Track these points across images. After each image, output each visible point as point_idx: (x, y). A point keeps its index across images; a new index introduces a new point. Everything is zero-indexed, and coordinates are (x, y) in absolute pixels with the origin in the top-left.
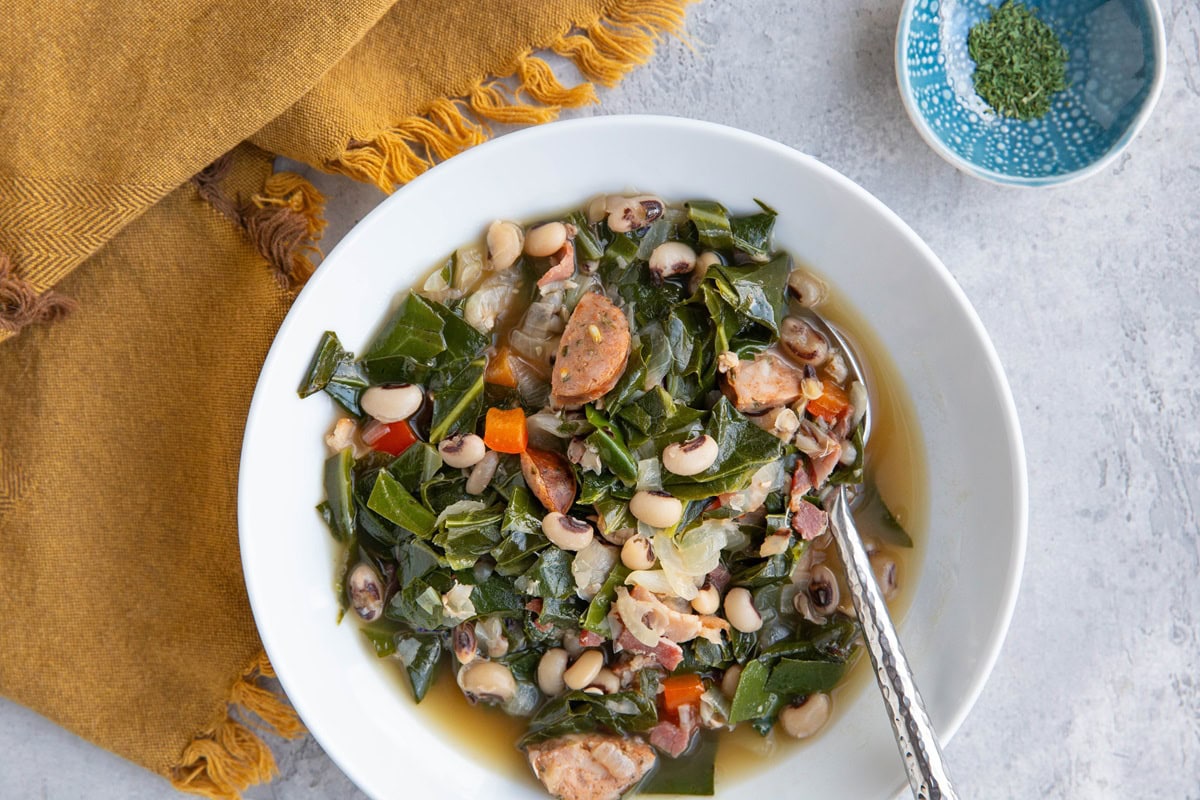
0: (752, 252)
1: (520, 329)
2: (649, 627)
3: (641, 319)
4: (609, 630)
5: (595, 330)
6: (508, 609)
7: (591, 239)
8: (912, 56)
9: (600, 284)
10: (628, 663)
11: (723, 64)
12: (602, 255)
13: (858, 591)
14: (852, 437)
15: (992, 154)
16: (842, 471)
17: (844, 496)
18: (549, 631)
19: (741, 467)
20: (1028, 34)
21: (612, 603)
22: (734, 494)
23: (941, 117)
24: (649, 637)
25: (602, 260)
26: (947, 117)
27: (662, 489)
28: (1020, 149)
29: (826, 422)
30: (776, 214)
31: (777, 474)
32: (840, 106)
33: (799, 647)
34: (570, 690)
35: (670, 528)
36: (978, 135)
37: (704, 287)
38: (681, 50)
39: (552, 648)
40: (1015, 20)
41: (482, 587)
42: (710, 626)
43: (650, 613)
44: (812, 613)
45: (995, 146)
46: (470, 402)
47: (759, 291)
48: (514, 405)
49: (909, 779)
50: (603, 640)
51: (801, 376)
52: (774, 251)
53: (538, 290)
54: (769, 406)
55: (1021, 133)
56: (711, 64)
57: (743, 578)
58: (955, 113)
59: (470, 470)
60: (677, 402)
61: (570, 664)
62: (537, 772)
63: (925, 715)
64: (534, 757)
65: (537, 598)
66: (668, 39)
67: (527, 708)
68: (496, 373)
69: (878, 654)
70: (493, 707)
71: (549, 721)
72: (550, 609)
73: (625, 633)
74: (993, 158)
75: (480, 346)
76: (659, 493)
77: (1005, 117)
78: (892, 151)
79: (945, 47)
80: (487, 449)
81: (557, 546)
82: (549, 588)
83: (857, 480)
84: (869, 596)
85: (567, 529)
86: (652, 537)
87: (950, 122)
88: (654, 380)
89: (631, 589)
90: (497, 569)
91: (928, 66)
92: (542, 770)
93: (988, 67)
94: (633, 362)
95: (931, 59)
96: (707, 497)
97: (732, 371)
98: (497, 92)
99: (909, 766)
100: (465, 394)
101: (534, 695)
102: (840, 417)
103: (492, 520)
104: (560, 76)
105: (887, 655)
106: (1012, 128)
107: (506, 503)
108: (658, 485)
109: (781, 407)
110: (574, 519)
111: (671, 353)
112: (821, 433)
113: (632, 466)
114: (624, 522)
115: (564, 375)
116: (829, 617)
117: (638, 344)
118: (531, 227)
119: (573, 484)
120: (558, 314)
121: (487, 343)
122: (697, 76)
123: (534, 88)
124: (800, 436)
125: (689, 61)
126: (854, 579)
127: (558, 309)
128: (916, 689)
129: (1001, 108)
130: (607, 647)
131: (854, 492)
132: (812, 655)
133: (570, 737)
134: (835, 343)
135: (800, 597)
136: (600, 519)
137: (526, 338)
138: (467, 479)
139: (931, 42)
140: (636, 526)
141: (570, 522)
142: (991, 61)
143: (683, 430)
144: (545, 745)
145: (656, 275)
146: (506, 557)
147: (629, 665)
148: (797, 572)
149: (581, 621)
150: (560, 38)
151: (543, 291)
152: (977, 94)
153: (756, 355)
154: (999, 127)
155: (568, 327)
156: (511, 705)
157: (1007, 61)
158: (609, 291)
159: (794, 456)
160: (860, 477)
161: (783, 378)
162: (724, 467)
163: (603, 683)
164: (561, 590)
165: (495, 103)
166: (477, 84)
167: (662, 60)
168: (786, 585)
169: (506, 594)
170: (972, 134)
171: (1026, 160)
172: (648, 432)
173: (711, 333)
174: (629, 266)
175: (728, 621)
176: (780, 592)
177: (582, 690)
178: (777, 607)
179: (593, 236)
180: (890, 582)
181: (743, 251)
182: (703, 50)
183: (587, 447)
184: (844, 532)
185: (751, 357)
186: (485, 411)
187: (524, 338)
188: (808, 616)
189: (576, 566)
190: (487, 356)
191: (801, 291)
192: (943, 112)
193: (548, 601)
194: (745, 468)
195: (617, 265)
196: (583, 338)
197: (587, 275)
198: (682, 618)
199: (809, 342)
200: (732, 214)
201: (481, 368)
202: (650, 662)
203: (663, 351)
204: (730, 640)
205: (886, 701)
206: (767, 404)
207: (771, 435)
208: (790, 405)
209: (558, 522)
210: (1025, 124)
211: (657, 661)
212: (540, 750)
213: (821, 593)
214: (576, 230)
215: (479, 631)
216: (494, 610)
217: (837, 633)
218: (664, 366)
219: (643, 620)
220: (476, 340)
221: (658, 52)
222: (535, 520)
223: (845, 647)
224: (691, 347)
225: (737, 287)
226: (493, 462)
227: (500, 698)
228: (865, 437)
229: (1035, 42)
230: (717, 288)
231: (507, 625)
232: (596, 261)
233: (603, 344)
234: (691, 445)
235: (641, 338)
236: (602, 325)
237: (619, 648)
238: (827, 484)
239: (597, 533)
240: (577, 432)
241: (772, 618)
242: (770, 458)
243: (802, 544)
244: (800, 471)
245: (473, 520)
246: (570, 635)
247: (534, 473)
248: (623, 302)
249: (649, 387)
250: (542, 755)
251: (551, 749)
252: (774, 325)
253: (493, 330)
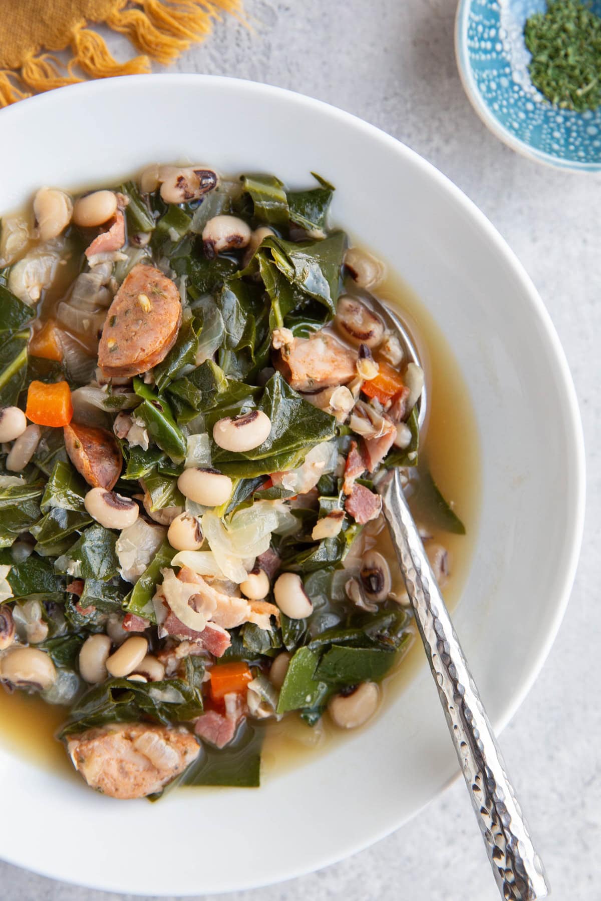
0: (309, 228)
1: (68, 301)
2: (195, 610)
3: (193, 293)
4: (154, 614)
5: (144, 300)
6: (48, 591)
7: (143, 210)
8: (471, 38)
9: (150, 255)
10: (173, 650)
11: (280, 47)
12: (154, 226)
13: (412, 577)
14: (407, 420)
15: (548, 141)
16: (397, 454)
17: (399, 479)
18: (89, 615)
19: (294, 446)
20: (583, 27)
21: (157, 585)
22: (287, 473)
23: (499, 102)
24: (196, 621)
25: (154, 232)
26: (505, 103)
27: (211, 467)
28: (576, 139)
29: (381, 403)
30: (333, 189)
31: (331, 456)
32: (396, 94)
33: (350, 634)
34: (112, 677)
35: (219, 507)
36: (534, 122)
37: (259, 257)
38: (238, 32)
39: (94, 634)
40: (571, 12)
41: (21, 568)
42: (259, 612)
43: (196, 595)
44: (364, 600)
45: (551, 134)
46: (13, 375)
47: (316, 266)
48: (59, 379)
49: (463, 769)
50: (147, 625)
51: (356, 357)
52: (331, 228)
53: (86, 261)
54: (324, 385)
55: (576, 124)
56: (269, 47)
57: (294, 562)
58: (512, 101)
59: (11, 444)
60: (229, 377)
61: (113, 650)
62: (75, 762)
63: (479, 703)
64: (73, 747)
65: (79, 579)
66: (225, 20)
67: (67, 697)
68: (41, 346)
69: (432, 641)
70: (31, 695)
71: (90, 709)
72: (91, 591)
73: (171, 618)
74: (550, 145)
75: (24, 317)
76: (208, 470)
77: (559, 108)
78: (447, 141)
79: (502, 34)
80: (29, 423)
81: (100, 524)
82: (90, 568)
83: (411, 463)
84: (423, 579)
85: (110, 505)
86: (201, 516)
87: (507, 107)
88: (206, 354)
89: (177, 570)
90: (37, 549)
91: (486, 51)
92: (81, 761)
93: (543, 58)
94: (184, 334)
95: (489, 45)
96: (258, 475)
97: (286, 348)
98: (50, 65)
99: (462, 756)
100: (7, 367)
101: (75, 683)
102: (395, 399)
103: (31, 495)
104: (115, 52)
105: (441, 641)
106: (566, 119)
107: (46, 479)
108: (207, 462)
109: (335, 386)
110: (119, 495)
111: (223, 326)
112: (376, 415)
113: (181, 441)
114: (171, 499)
115: (111, 345)
116: (380, 604)
117: (189, 316)
118: (79, 197)
119: (118, 460)
120: (107, 286)
121: (32, 315)
122: (254, 58)
123: (88, 62)
124: (354, 417)
125: (245, 43)
126: (407, 565)
127: (107, 281)
128: (471, 676)
129: (556, 99)
130: (151, 633)
131: (407, 477)
132: (364, 642)
133: (112, 726)
134: (391, 325)
135: (351, 583)
136: (146, 496)
137: (73, 310)
138: (7, 455)
139: (490, 27)
140: (183, 504)
141: (114, 498)
142: (546, 52)
143: (234, 406)
144: (85, 735)
145: (209, 246)
146: (46, 534)
147: (175, 652)
148: (349, 557)
149: (125, 604)
150: (115, 11)
151: (92, 261)
152: (533, 85)
153: (311, 334)
154: (554, 117)
155: (116, 298)
156: (50, 693)
157: (562, 53)
158: (161, 265)
159: (348, 438)
160: (415, 459)
161: (339, 358)
162: (276, 445)
163: (147, 671)
164: (104, 571)
165: (46, 76)
166: (28, 56)
167: (218, 41)
168: (338, 571)
169: (46, 575)
170: (529, 121)
171: (582, 148)
172: (198, 407)
173: (265, 309)
174: (182, 238)
175: (277, 606)
176: (331, 577)
177: (125, 678)
178: (328, 594)
179: (145, 206)
180: (442, 569)
181: (300, 226)
182: (260, 33)
183: (133, 420)
184: (398, 515)
185: (306, 336)
186: (28, 384)
187: (69, 311)
188: (360, 602)
189: (120, 545)
190: (32, 330)
191: (357, 270)
192: (500, 98)
193: (89, 583)
194: (298, 446)
195: (168, 237)
196: (131, 307)
197: (138, 248)
198: (230, 601)
199: (365, 323)
200: (288, 189)
201: (25, 340)
202: (196, 649)
203: (215, 324)
204: (279, 626)
205: (439, 688)
206: (321, 382)
207: (325, 413)
208: (347, 383)
209: (101, 498)
210: (579, 116)
211: (204, 647)
212: (79, 740)
213: (373, 579)
214: (127, 200)
215: (16, 614)
216: (33, 592)
217: (388, 621)
218: (216, 340)
219: (189, 603)
220: (20, 311)
221: (216, 32)
222: (77, 496)
223: (396, 635)
224: (244, 322)
225: (293, 260)
226: (35, 436)
227: (38, 685)
228: (420, 420)
229: (589, 35)
230: (273, 259)
231: (47, 609)
232: (147, 233)
233: (153, 313)
234: (243, 420)
235: (193, 312)
236: (152, 295)
237: (164, 633)
238: (381, 467)
239: (143, 513)
240: (124, 406)
241: (322, 605)
242: (324, 436)
243: (354, 528)
244: (354, 453)
245: (11, 495)
246: (113, 621)
247: (77, 447)
248: (174, 275)
249: (200, 362)
250: (81, 746)
251: (91, 739)
252: (330, 302)
253: (39, 300)
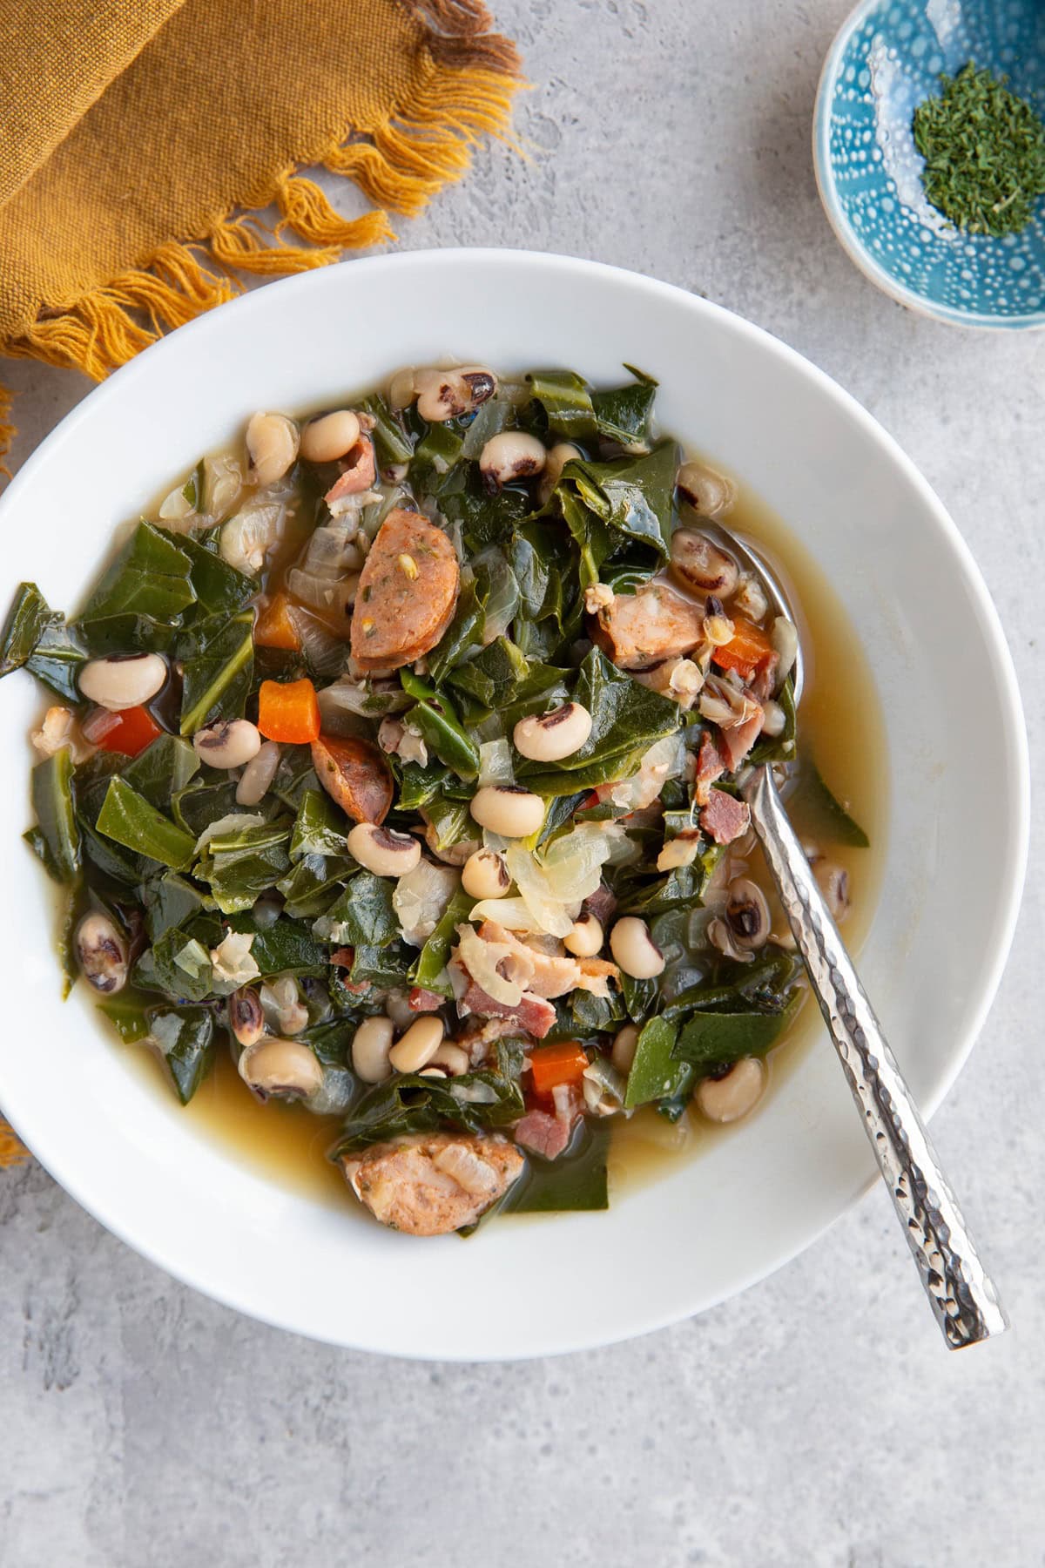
0: (625, 441)
1: (301, 567)
2: (506, 978)
3: (472, 543)
4: (450, 987)
5: (408, 562)
6: (306, 965)
7: (396, 434)
8: (836, 151)
9: (411, 496)
10: (478, 1031)
11: (569, 176)
12: (412, 455)
13: (797, 912)
14: (778, 696)
15: (954, 286)
16: (767, 744)
17: (771, 782)
18: (364, 992)
19: (625, 746)
20: (997, 113)
21: (452, 947)
22: (617, 784)
23: (882, 237)
24: (508, 993)
25: (412, 462)
26: (890, 236)
27: (514, 783)
28: (994, 278)
29: (741, 676)
30: (656, 384)
31: (676, 754)
32: (737, 229)
33: (718, 995)
34: (399, 1073)
35: (529, 837)
36: (933, 260)
37: (560, 492)
38: (508, 159)
39: (370, 1017)
40: (978, 94)
41: (267, 935)
42: (592, 973)
43: (506, 958)
44: (734, 948)
45: (958, 275)
46: (235, 674)
47: (638, 495)
48: (298, 675)
49: (882, 1169)
50: (441, 1001)
51: (703, 614)
52: (655, 438)
53: (325, 510)
54: (660, 658)
55: (993, 255)
56: (552, 177)
57: (635, 903)
58: (900, 231)
59: (241, 770)
60: (529, 658)
61: (397, 1038)
62: (358, 1191)
63: (899, 1078)
64: (353, 1170)
65: (346, 946)
66: (488, 144)
67: (339, 1103)
68: (270, 631)
69: (830, 998)
70: (291, 1104)
71: (371, 1119)
72: (365, 961)
73: (473, 990)
74: (957, 292)
75: (245, 594)
76: (511, 789)
77: (969, 233)
78: (812, 291)
79: (881, 137)
80: (264, 740)
81: (370, 872)
82: (361, 932)
83: (788, 756)
84: (813, 916)
85: (383, 845)
86: (504, 852)
87: (893, 243)
88: (496, 629)
89: (478, 926)
90: (287, 909)
91: (859, 165)
92: (365, 1189)
93: (942, 163)
94: (465, 605)
95: (863, 155)
96: (579, 790)
97: (605, 611)
98: (249, 230)
99: (880, 1152)
100: (226, 665)
101: (348, 1084)
102: (760, 668)
103: (274, 840)
104: (338, 203)
105: (842, 999)
106: (980, 248)
107: (294, 815)
108: (508, 777)
109: (676, 658)
110: (392, 831)
111: (517, 588)
112: (735, 693)
113: (471, 753)
114: (463, 832)
115: (367, 627)
116: (758, 951)
117: (470, 578)
118: (309, 419)
119: (388, 782)
120: (353, 542)
121: (254, 589)
122: (533, 195)
123: (302, 223)
124: (705, 699)
125: (519, 175)
126: (790, 896)
127: (353, 536)
128: (885, 1043)
129: (964, 222)
130: (448, 1011)
131: (784, 774)
132: (737, 1004)
133: (403, 1140)
134: (747, 565)
135: (715, 925)
136: (429, 829)
137: (310, 579)
138: (236, 784)
139: (863, 130)
140: (480, 837)
141: (387, 836)
142: (946, 154)
143: (540, 698)
144: (368, 1154)
145: (490, 479)
146: (298, 890)
147: (481, 1035)
148: (709, 891)
149: (410, 976)
150: (334, 148)
151: (335, 508)
152: (929, 203)
153: (637, 587)
154: (962, 248)
155: (369, 560)
156: (316, 1100)
157: (969, 154)
158: (425, 506)
159: (698, 727)
160: (792, 750)
161: (679, 619)
162: (601, 747)
163: (445, 1061)
164: (379, 934)
165: (247, 247)
166: (219, 221)
167: (481, 174)
168: (695, 910)
169: (301, 944)
170: (925, 259)
171: (1002, 292)
172: (491, 703)
173: (573, 559)
174: (452, 469)
175: (616, 964)
176: (687, 919)
177: (416, 1073)
178: (684, 941)
179: (397, 427)
180: (840, 897)
181: (612, 440)
182: (539, 158)
183: (405, 728)
184: (774, 829)
185: (631, 590)
186: (257, 686)
187: (302, 580)
188: (729, 951)
189: (398, 899)
190: (256, 608)
191: (695, 492)
192: (883, 229)
193: (361, 950)
194: (630, 747)
195: (433, 468)
196: (390, 573)
197: (392, 486)
198: (552, 963)
199: (711, 564)
200: (593, 388)
201: (248, 624)
202: (510, 1028)
203: (506, 587)
204: (620, 990)
205: (844, 1063)
206: (656, 655)
207: (665, 698)
208: (690, 654)
209: (370, 837)
210: (998, 242)
211: (520, 1026)
212: (361, 1160)
213: (745, 917)
214: (373, 421)
215: (265, 998)
216: (286, 967)
217: (768, 973)
218: (509, 608)
219: (497, 970)
220: (239, 585)
221: (476, 163)
222: (337, 835)
223: (782, 992)
224: (545, 579)
225: (606, 491)
226: (272, 758)
227: (300, 1091)
228: (796, 695)
229: (1007, 124)
230: (579, 493)
231: (305, 988)
232: (403, 464)
233: (421, 581)
234: (553, 718)
235: (474, 570)
236: (418, 555)
237: (466, 1010)
238: (746, 764)
239: (427, 851)
240: (391, 708)
241: (678, 957)
242: (665, 730)
243: (715, 850)
244: (708, 747)
245: (247, 841)
246: (395, 997)
247: (331, 769)
248: (445, 521)
249: (489, 639)
250: (364, 1167)
251: (376, 1158)
252: (661, 542)
253: (263, 569)
